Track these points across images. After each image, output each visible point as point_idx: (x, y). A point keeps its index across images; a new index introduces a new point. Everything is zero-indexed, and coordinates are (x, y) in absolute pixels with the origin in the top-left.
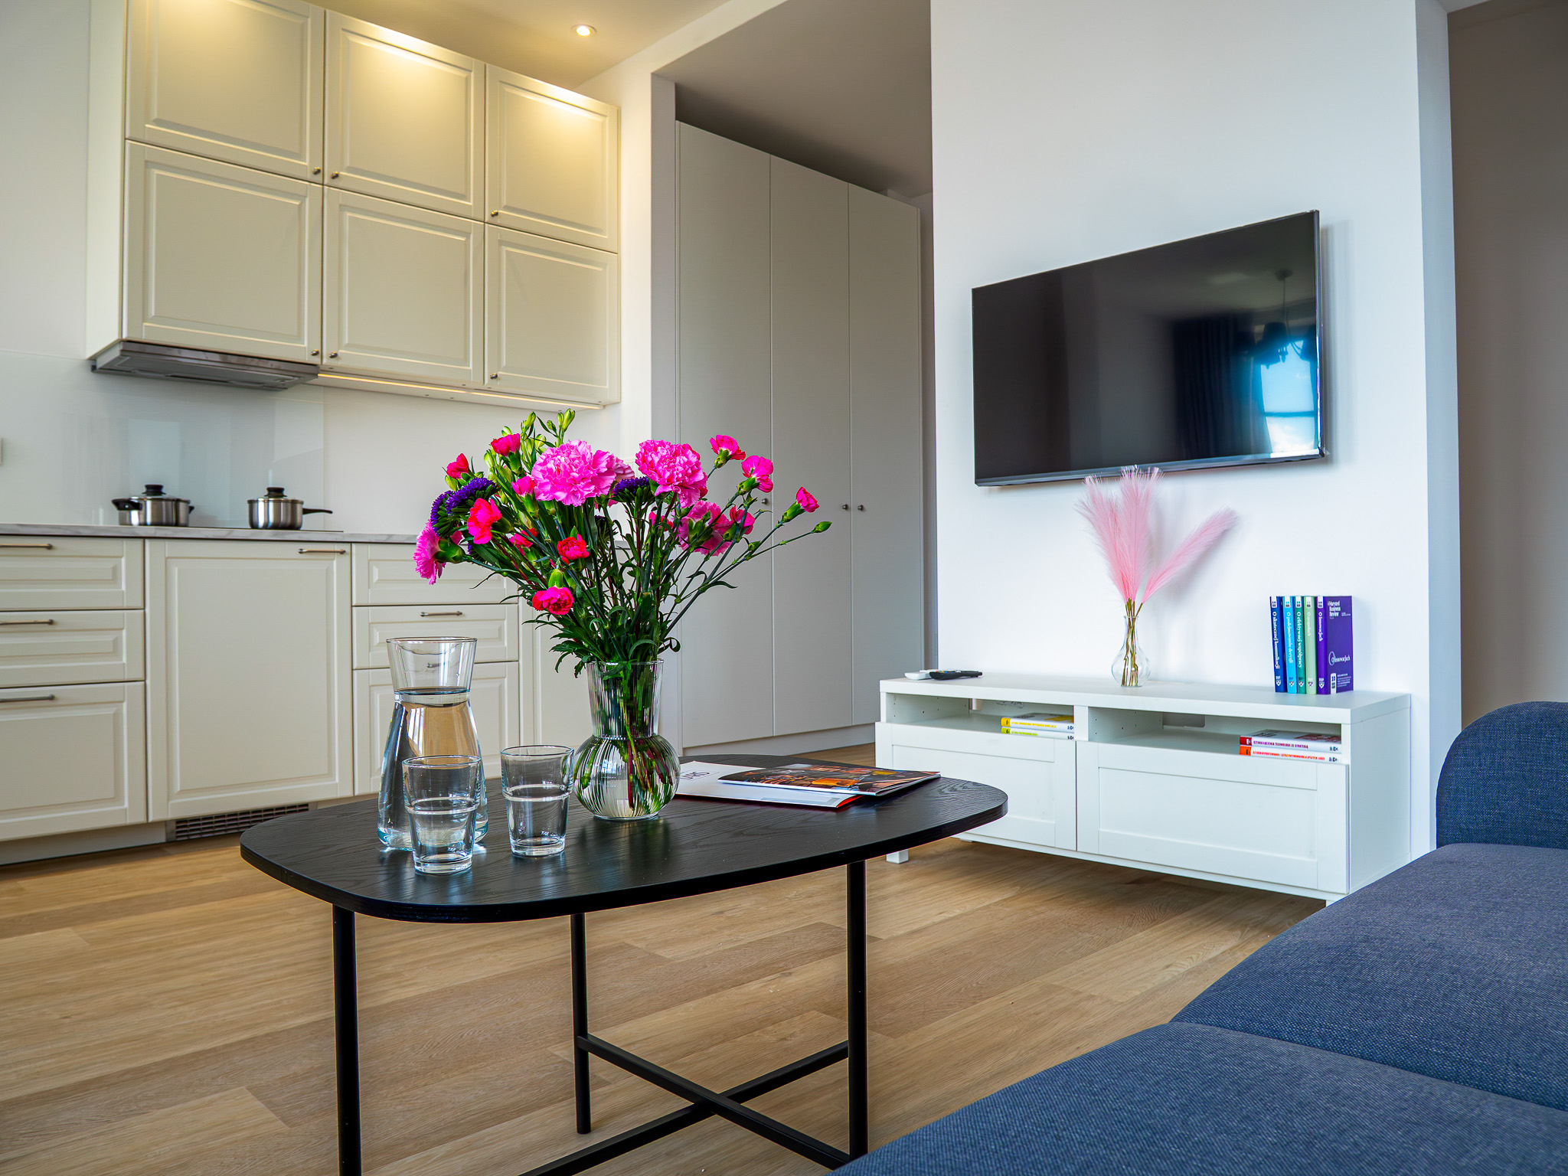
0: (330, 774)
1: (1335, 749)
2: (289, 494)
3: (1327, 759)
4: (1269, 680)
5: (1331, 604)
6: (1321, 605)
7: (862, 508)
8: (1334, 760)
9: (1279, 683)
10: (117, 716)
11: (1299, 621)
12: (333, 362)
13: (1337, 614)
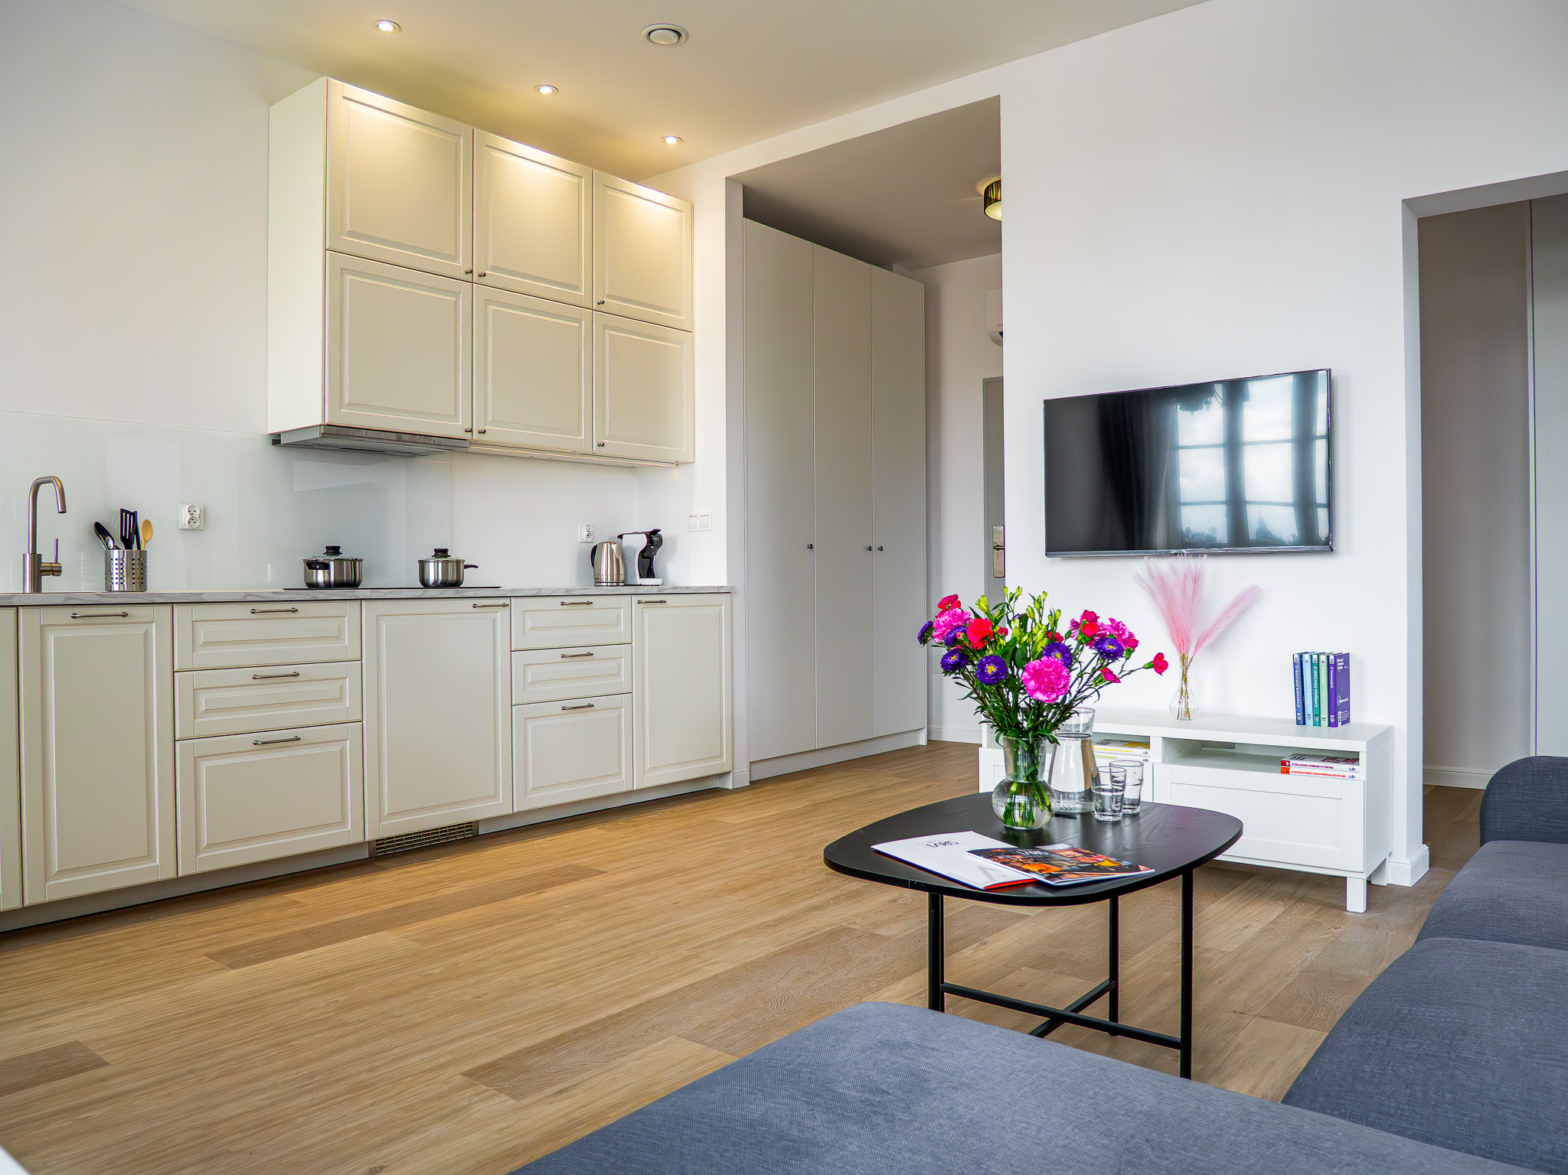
0: (495, 796)
1: (1353, 769)
2: (454, 555)
3: (1347, 777)
4: (1291, 713)
5: (1338, 660)
6: (1332, 662)
7: (881, 549)
8: (1353, 777)
9: (1300, 718)
10: (342, 752)
11: (1316, 672)
12: (481, 437)
13: (1342, 668)
